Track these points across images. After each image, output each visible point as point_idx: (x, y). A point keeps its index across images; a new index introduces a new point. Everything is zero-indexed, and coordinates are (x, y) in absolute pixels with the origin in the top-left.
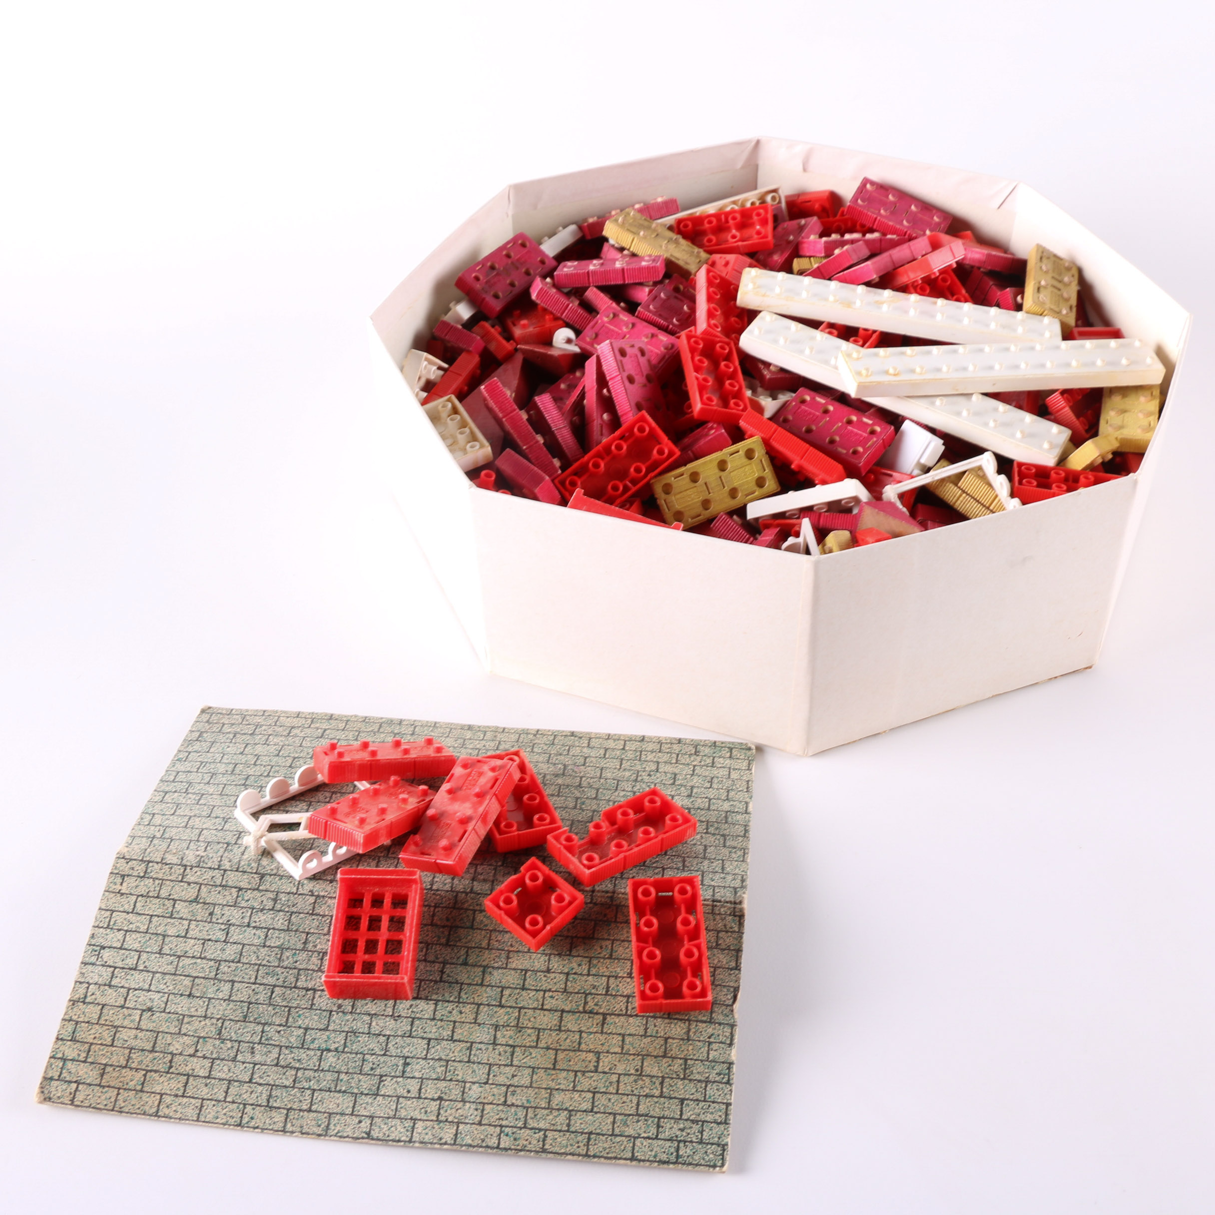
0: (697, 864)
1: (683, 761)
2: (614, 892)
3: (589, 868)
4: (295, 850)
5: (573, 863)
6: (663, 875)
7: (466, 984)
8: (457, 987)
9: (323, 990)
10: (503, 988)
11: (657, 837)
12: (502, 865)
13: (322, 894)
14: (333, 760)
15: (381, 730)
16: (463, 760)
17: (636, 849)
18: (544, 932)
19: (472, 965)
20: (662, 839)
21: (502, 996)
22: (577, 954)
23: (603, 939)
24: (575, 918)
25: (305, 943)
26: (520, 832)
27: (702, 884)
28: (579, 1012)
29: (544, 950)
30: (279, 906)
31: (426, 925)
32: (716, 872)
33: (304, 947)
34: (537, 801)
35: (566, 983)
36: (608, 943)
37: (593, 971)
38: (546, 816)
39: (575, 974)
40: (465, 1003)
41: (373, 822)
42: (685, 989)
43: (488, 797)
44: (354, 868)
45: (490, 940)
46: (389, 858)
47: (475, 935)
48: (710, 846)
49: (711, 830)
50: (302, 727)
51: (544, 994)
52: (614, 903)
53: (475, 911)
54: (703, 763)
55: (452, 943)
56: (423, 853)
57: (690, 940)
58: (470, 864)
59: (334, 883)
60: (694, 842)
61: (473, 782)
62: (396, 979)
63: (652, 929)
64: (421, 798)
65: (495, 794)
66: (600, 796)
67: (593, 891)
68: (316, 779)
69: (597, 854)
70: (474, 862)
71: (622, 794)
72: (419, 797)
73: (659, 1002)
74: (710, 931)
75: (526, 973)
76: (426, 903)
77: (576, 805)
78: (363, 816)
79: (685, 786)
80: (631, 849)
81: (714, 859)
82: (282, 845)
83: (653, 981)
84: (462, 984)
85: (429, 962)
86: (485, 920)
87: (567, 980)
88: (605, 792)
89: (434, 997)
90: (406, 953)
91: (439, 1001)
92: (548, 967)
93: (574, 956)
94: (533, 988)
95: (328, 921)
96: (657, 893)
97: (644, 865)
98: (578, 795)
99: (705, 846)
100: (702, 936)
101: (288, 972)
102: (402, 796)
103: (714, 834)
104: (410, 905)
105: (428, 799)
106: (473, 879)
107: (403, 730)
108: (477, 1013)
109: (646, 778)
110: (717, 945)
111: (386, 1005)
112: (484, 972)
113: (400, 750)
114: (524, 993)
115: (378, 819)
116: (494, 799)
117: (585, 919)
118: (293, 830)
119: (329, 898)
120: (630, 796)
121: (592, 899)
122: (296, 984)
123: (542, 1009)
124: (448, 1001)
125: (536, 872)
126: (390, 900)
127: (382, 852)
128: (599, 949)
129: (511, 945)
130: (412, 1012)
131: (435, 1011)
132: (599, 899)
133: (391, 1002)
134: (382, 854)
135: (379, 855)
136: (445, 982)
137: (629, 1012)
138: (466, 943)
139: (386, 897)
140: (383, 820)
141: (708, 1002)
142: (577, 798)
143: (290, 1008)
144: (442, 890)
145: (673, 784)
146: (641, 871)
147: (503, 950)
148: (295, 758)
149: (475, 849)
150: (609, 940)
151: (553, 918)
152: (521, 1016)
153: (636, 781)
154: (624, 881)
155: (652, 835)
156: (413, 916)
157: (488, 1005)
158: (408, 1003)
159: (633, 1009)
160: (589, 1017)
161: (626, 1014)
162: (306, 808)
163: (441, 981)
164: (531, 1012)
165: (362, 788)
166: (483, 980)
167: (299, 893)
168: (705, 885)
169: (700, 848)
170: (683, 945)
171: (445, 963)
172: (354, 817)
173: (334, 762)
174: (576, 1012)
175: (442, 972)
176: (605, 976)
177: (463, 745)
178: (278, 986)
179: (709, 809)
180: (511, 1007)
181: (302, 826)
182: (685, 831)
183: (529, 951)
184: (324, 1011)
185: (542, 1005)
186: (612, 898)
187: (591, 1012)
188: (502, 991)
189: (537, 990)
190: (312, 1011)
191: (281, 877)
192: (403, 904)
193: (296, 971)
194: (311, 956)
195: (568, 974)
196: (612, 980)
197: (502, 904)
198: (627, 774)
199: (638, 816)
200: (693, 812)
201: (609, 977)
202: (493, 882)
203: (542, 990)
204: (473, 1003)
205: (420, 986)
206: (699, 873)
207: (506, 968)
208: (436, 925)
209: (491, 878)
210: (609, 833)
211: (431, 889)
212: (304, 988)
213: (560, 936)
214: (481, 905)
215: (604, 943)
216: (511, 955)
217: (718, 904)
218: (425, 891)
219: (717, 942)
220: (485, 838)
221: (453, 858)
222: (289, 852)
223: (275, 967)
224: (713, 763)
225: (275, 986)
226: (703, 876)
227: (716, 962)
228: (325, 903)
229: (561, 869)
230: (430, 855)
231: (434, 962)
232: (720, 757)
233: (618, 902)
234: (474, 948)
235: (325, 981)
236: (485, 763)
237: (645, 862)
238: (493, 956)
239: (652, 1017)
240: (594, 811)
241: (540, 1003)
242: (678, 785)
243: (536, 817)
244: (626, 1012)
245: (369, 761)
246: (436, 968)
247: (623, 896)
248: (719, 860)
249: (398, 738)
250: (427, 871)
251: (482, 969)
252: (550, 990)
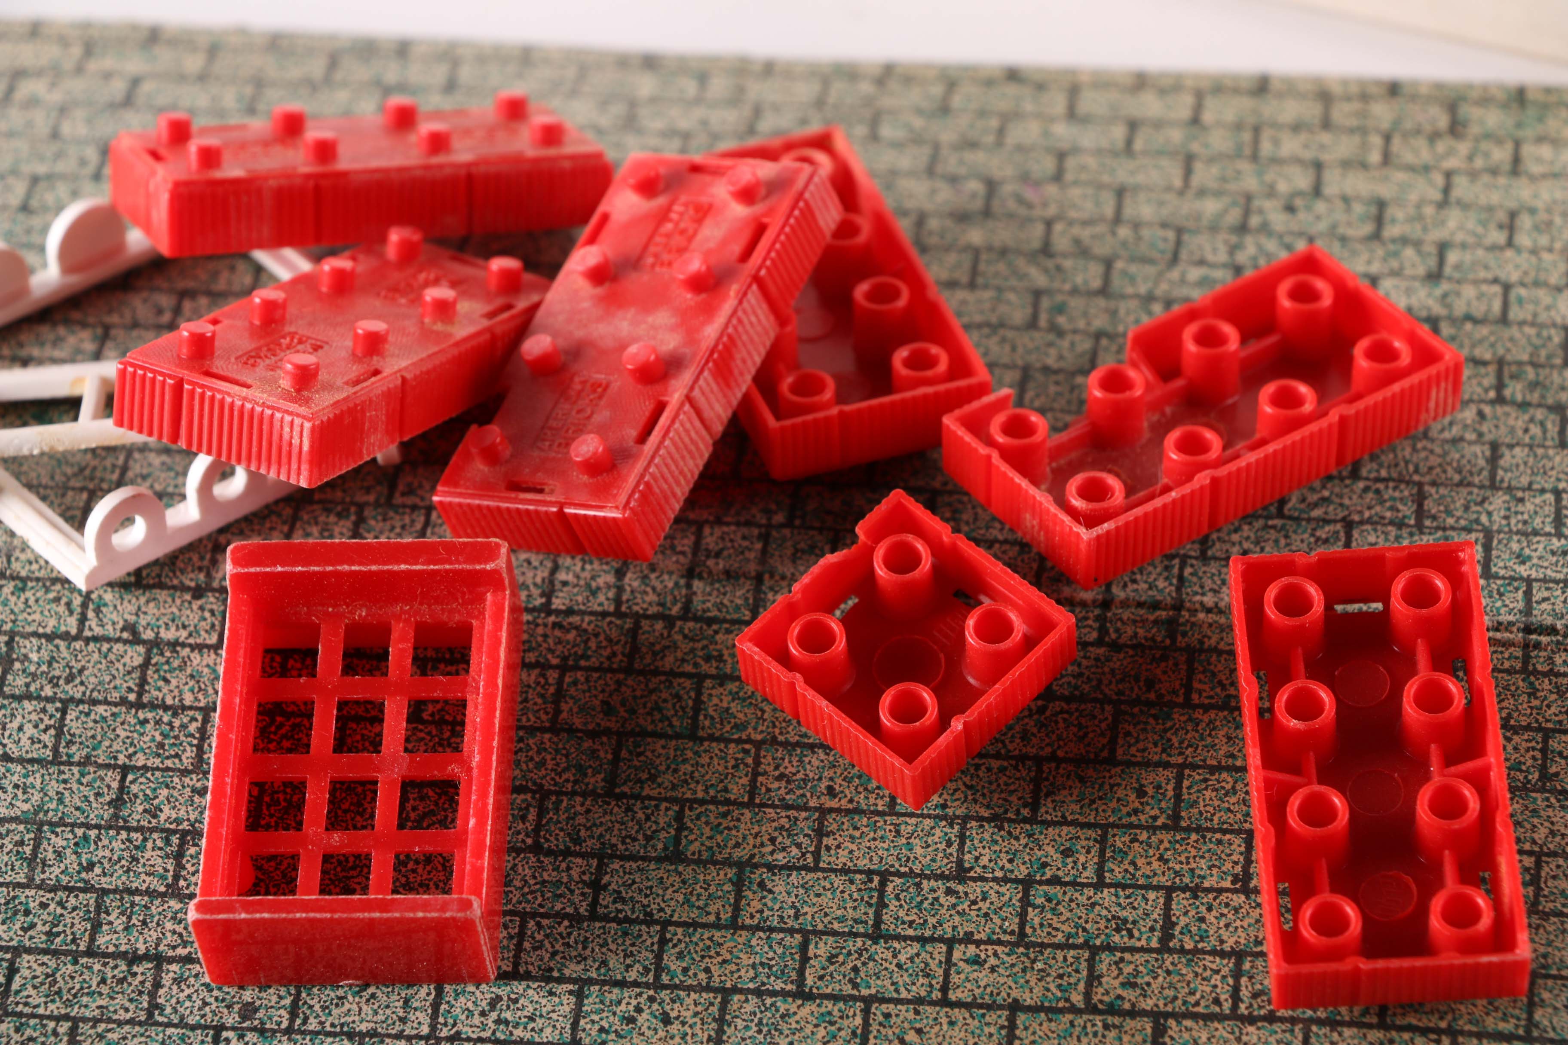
0: (1467, 508)
1: (1408, 157)
2: (1178, 606)
3: (1090, 521)
4: (65, 488)
5: (1035, 507)
6: (1347, 545)
7: (678, 924)
8: (650, 936)
9: (188, 959)
10: (807, 935)
11: (1325, 414)
12: (789, 524)
13: (168, 635)
14: (183, 176)
15: (339, 76)
16: (639, 165)
17: (1252, 457)
18: (943, 740)
19: (698, 862)
20: (1343, 420)
21: (805, 959)
22: (1056, 816)
23: (1147, 764)
24: (1047, 695)
25: (117, 803)
26: (847, 408)
27: (1487, 574)
28: (1073, 1009)
29: (944, 806)
30: (21, 681)
31: (532, 730)
32: (1535, 533)
33: (116, 816)
34: (902, 302)
35: (1023, 916)
36: (1165, 776)
37: (1116, 871)
38: (935, 350)
39: (1055, 881)
40: (676, 987)
41: (339, 382)
42: (1436, 923)
43: (734, 290)
44: (276, 540)
45: (756, 774)
46: (396, 508)
47: (705, 760)
48: (1511, 447)
49: (1515, 390)
50: (55, 73)
51: (950, 953)
52: (1181, 641)
53: (700, 678)
54: (1479, 163)
55: (626, 789)
56: (515, 486)
57: (1449, 760)
58: (677, 520)
59: (211, 599)
60: (1455, 431)
61: (678, 240)
62: (443, 909)
63: (1317, 723)
64: (500, 301)
65: (756, 279)
66: (1117, 282)
67: (1106, 604)
68: (120, 246)
69: (1117, 475)
70: (691, 516)
71: (1195, 273)
72: (488, 297)
73: (1346, 966)
74: (1516, 730)
75: (883, 884)
76: (531, 657)
77: (1035, 317)
78: (307, 359)
79: (1417, 244)
80: (1237, 456)
81: (1529, 487)
82: (17, 476)
83: (1327, 896)
84: (666, 924)
85: (549, 853)
86: (735, 707)
87: (1026, 902)
88: (1133, 268)
89: (573, 969)
90: (472, 822)
91: (591, 982)
92: (960, 862)
93: (1048, 824)
94: (910, 932)
95: (193, 727)
96: (1329, 607)
97: (1280, 514)
98: (1040, 280)
99: (1495, 446)
100: (1490, 746)
101: (61, 904)
102: (432, 294)
103: (1524, 406)
104: (479, 659)
105: (522, 304)
106: (690, 574)
107: (415, 74)
108: (721, 1021)
109: (1278, 219)
110: (1545, 776)
111: (406, 1002)
112: (739, 885)
113: (413, 138)
114: (880, 950)
115: (355, 370)
116: (754, 296)
117: (1083, 698)
118: (51, 422)
119: (193, 647)
120: (1223, 278)
121: (1103, 631)
122: (92, 939)
123: (945, 1002)
124: (622, 984)
125: (910, 538)
126: (408, 646)
127: (368, 490)
128: (1133, 796)
129: (831, 792)
130: (498, 1022)
131: (578, 1014)
132: (1130, 630)
133: (424, 993)
134: (371, 498)
135: (361, 498)
136: (606, 918)
137: (1243, 1009)
138: (674, 787)
139: (394, 635)
140: (376, 372)
141: (1520, 965)
142: (1037, 294)
143: (76, 1022)
144: (582, 613)
145: (1376, 236)
146: (1273, 534)
147: (806, 808)
148: (35, 180)
149: (694, 466)
150: (1166, 765)
151: (976, 694)
152: (874, 1027)
153: (1242, 228)
154: (1213, 567)
155: (1308, 407)
156: (490, 699)
157: (758, 993)
158: (484, 993)
159: (1255, 996)
160: (1106, 1027)
161: (1234, 1015)
162: (90, 346)
163: (593, 916)
164: (906, 1012)
165: (284, 275)
166: (737, 909)
167: (87, 633)
168: (1496, 577)
169: (1478, 453)
170: (1427, 778)
171: (603, 856)
172: (273, 368)
173: (187, 184)
174: (1061, 1011)
175: (597, 886)
176: (1157, 888)
177: (630, 123)
178: (29, 951)
179: (1504, 320)
180: (834, 998)
181: (87, 408)
182: (1421, 393)
183: (892, 809)
184: (193, 1028)
185: (945, 989)
186: (1172, 625)
187: (1112, 1010)
188: (804, 947)
189: (923, 940)
190: (152, 1031)
191: (22, 583)
192: (451, 662)
193: (91, 898)
194: (141, 848)
195: (1027, 883)
196: (1180, 901)
197: (794, 650)
198: (1210, 207)
199: (1255, 346)
200: (1446, 330)
201: (1169, 891)
202: (759, 579)
203: (941, 940)
204: (708, 989)
205: (521, 935)
206: (1473, 536)
207: (816, 869)
208: (571, 730)
209: (752, 568)
210: (1156, 406)
211: (547, 609)
212: (123, 955)
213: (997, 756)
214: (720, 658)
215: (1149, 778)
216: (831, 823)
217: (1544, 639)
218: (527, 617)
219: (1543, 768)
220: (726, 434)
221: (622, 498)
222: (44, 499)
223: (19, 885)
224: (1517, 160)
225: (18, 951)
226: (1487, 548)
227: (1541, 834)
228: (181, 668)
229: (995, 533)
230: (541, 491)
231: (567, 853)
232: (1540, 140)
233: (1194, 638)
234: (702, 802)
235: (197, 923)
236: (716, 172)
237: (1282, 502)
238: (767, 828)
239: (1320, 1022)
240: (1098, 335)
241: (939, 980)
242: (1394, 241)
243: (903, 353)
244: (1235, 1007)
245: (308, 176)
246: (575, 873)
247: (1211, 618)
248: (1543, 491)
249: (398, 100)
250: (529, 549)
251: (731, 873)
252: (968, 939)
